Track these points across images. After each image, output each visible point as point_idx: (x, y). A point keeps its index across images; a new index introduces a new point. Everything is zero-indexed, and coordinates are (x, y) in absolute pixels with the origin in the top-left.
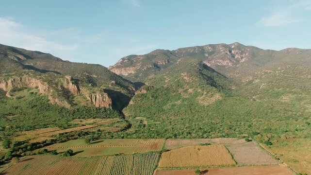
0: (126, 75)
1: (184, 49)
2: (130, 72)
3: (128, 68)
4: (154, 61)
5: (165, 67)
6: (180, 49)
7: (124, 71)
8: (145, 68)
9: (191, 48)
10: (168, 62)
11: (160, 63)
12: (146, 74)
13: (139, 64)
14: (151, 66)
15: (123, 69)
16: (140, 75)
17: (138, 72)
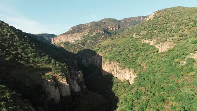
0: (73, 42)
1: (130, 18)
2: (77, 39)
3: (75, 35)
4: (103, 27)
5: (116, 33)
6: (125, 19)
7: (70, 38)
8: (94, 34)
9: (136, 18)
10: (119, 28)
11: (110, 29)
12: (95, 40)
13: (86, 30)
14: (100, 32)
15: (69, 35)
16: (88, 42)
17: (86, 38)
